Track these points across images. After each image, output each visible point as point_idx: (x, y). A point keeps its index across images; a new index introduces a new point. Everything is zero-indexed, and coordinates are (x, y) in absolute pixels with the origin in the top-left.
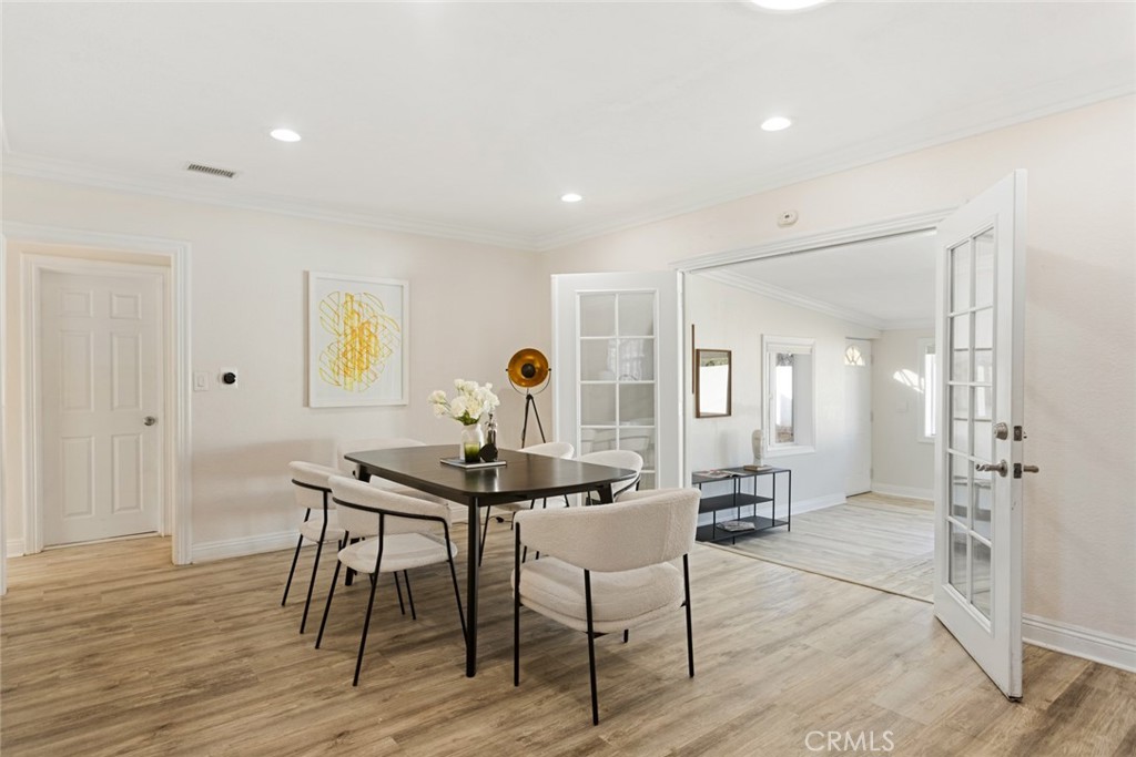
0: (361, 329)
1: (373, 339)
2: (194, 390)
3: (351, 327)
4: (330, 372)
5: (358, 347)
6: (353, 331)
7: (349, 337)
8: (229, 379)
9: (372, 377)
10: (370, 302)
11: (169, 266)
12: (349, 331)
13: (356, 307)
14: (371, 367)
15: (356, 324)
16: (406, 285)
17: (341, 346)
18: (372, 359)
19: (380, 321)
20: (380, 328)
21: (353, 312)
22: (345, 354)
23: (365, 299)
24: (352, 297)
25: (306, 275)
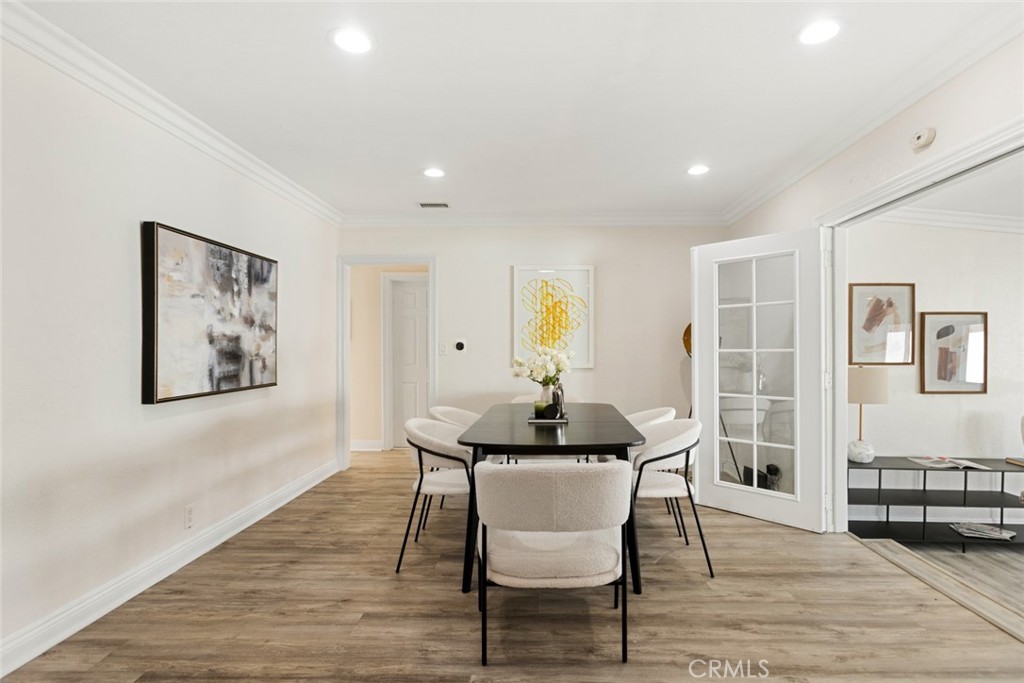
0: (554, 307)
1: (564, 315)
2: (440, 355)
3: (546, 306)
4: (531, 343)
5: (552, 322)
6: (548, 309)
7: (545, 314)
8: (460, 346)
9: (563, 345)
10: (561, 286)
11: (427, 271)
12: (544, 310)
13: (550, 290)
14: (562, 337)
15: (550, 304)
16: (592, 269)
17: (538, 321)
18: (563, 331)
19: (570, 299)
20: (570, 306)
21: (548, 294)
22: (541, 328)
23: (557, 283)
24: (546, 283)
25: (512, 268)
